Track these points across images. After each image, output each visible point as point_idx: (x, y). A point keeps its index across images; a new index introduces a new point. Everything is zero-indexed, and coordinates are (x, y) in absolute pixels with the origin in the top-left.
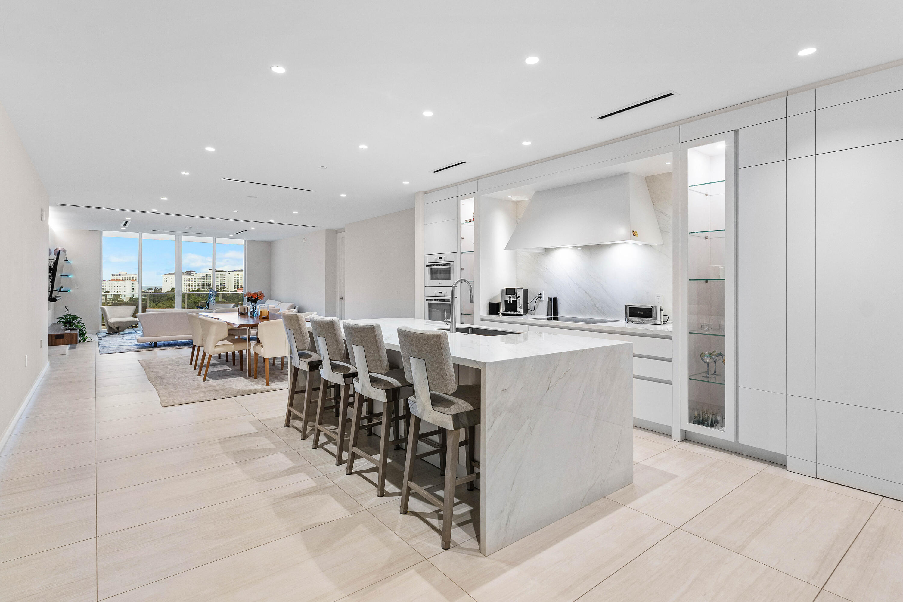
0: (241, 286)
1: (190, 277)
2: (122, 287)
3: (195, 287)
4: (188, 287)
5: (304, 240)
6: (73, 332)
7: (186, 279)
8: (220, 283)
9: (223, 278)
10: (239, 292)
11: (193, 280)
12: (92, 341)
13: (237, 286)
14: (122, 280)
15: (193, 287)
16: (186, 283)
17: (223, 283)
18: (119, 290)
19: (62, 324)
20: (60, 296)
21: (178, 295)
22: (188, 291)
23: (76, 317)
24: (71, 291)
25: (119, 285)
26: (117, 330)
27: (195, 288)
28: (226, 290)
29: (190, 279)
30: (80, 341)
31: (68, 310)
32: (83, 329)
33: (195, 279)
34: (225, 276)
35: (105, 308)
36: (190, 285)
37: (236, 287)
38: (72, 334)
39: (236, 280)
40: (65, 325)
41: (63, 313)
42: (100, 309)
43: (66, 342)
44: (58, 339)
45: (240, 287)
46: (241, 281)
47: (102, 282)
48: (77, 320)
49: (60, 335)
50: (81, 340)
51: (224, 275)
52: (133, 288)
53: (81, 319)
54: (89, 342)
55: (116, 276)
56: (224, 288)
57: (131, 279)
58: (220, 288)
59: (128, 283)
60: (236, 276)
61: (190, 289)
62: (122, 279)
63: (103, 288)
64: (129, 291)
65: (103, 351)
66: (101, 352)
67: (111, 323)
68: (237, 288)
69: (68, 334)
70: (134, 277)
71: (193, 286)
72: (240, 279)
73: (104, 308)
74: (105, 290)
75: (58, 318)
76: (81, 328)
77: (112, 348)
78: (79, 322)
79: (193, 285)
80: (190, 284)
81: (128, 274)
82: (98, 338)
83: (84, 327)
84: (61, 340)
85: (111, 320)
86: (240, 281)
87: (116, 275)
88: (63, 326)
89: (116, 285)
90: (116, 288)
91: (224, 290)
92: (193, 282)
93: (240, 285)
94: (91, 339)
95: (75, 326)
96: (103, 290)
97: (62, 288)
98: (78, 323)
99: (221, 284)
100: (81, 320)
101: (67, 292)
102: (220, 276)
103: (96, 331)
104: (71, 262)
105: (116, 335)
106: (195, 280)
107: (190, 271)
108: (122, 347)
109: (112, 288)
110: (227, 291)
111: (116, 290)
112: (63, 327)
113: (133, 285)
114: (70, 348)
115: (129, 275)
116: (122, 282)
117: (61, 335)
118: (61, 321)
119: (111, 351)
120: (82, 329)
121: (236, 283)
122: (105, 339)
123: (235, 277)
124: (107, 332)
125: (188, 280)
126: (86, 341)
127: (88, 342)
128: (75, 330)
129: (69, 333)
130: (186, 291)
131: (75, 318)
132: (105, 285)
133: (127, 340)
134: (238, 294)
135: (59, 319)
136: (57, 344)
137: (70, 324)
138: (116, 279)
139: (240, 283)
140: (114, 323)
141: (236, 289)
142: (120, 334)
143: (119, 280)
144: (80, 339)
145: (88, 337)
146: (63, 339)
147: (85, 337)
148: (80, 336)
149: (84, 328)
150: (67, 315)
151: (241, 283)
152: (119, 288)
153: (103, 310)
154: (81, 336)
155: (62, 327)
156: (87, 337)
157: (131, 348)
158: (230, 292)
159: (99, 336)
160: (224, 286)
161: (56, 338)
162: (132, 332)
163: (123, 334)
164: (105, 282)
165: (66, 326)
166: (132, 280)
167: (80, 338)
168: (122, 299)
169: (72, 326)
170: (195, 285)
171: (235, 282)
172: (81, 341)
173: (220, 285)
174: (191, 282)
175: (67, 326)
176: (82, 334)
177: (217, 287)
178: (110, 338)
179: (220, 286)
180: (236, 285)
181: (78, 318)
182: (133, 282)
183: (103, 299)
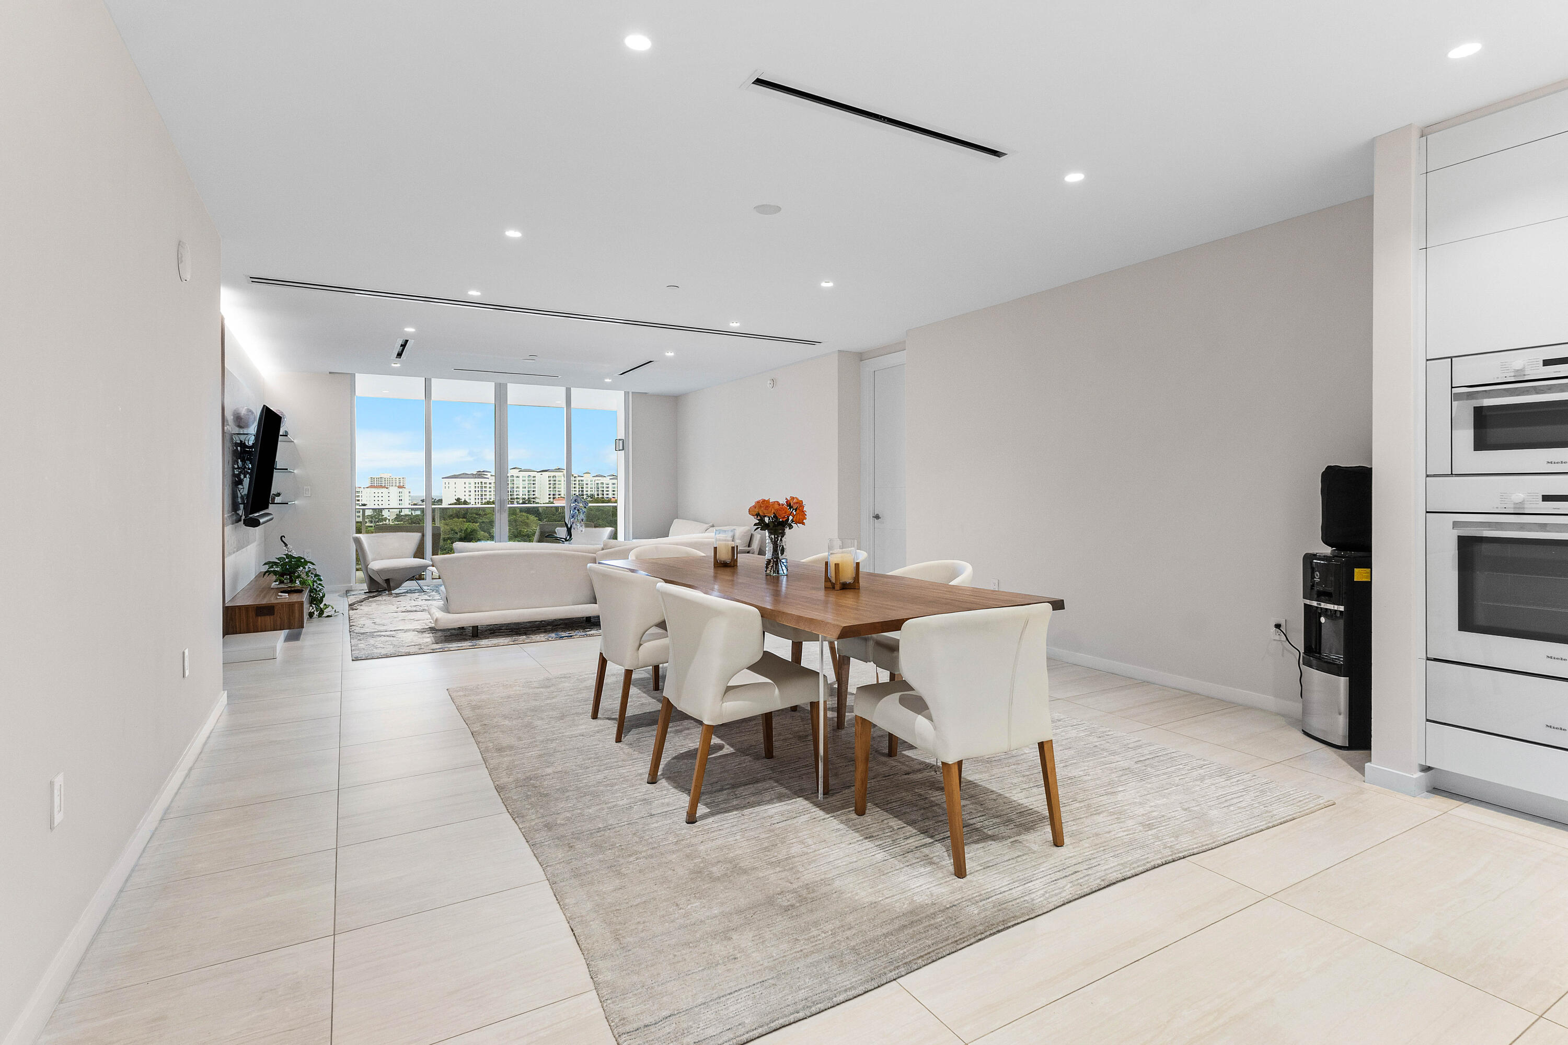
0: (559, 495)
1: (484, 480)
2: (385, 498)
3: (490, 497)
4: (480, 497)
5: (772, 383)
6: (295, 598)
7: (477, 483)
8: (527, 489)
9: (532, 482)
10: (557, 504)
11: (488, 485)
12: (336, 614)
13: (554, 495)
14: (384, 487)
15: (488, 497)
16: (477, 491)
17: (532, 490)
18: (380, 503)
19: (274, 578)
20: (272, 514)
21: (500, 511)
22: (480, 503)
23: (303, 560)
24: (296, 502)
25: (380, 495)
26: (385, 585)
27: (490, 499)
28: (537, 500)
29: (483, 484)
30: (311, 615)
31: (286, 545)
32: (318, 587)
33: (490, 483)
34: (534, 479)
35: (362, 537)
36: (484, 493)
37: (552, 496)
38: (291, 605)
39: (552, 486)
40: (280, 580)
41: (279, 552)
42: (352, 541)
43: (279, 622)
44: (260, 616)
45: (557, 496)
46: (559, 486)
47: (357, 490)
48: (305, 568)
49: (266, 607)
50: (313, 612)
51: (534, 477)
52: (400, 498)
53: (313, 564)
54: (331, 616)
55: (375, 481)
56: (533, 498)
57: (398, 485)
58: (527, 498)
59: (394, 490)
60: (552, 479)
61: (483, 499)
62: (384, 485)
63: (357, 499)
64: (394, 504)
65: (358, 650)
66: (356, 653)
67: (373, 570)
68: (554, 498)
69: (282, 604)
70: (402, 481)
71: (488, 495)
72: (557, 482)
73: (360, 538)
74: (360, 503)
75: (265, 564)
76: (313, 585)
77: (379, 639)
78: (309, 571)
79: (488, 493)
80: (483, 491)
81: (392, 477)
82: (350, 605)
83: (319, 582)
84: (268, 620)
85: (376, 565)
86: (557, 486)
87: (375, 479)
88: (275, 582)
89: (376, 495)
90: (376, 499)
91: (534, 502)
92: (488, 489)
93: (557, 493)
94: (334, 610)
95: (300, 582)
96: (357, 502)
97: (279, 496)
98: (307, 574)
99: (529, 492)
100: (314, 567)
101: (287, 503)
102: (527, 479)
103: (345, 586)
104: (295, 441)
105: (384, 598)
106: (490, 485)
107: (484, 472)
108: (401, 635)
109: (371, 499)
110: (538, 503)
111: (376, 503)
112: (277, 583)
113: (401, 494)
114: (288, 639)
115: (394, 479)
116: (384, 490)
117: (268, 606)
118: (272, 569)
119: (375, 651)
120: (315, 587)
121: (552, 489)
122: (362, 608)
123: (550, 480)
124: (366, 588)
125: (480, 485)
126: (325, 614)
127: (328, 616)
128: (300, 591)
129: (287, 601)
130: (477, 503)
131: (300, 562)
132: (360, 495)
133: (408, 611)
134: (557, 508)
135: (267, 567)
136: (259, 630)
137: (291, 577)
138: (376, 485)
139: (557, 490)
140: (379, 572)
141: (552, 500)
142: (391, 594)
143: (381, 487)
144: (313, 610)
145: (329, 605)
146: (272, 617)
147: (322, 606)
148: (311, 603)
149: (320, 584)
150: (285, 557)
151: (559, 490)
152: (380, 499)
153: (358, 542)
154: (314, 604)
155: (274, 585)
156: (325, 604)
157: (420, 641)
158: (543, 504)
159: (352, 599)
160: (534, 495)
161: (257, 615)
162: (416, 590)
163: (398, 595)
164: (360, 490)
165: (281, 582)
166: (399, 487)
167: (311, 608)
168: (384, 517)
169: (295, 581)
170: (490, 493)
171: (550, 488)
172: (315, 616)
173: (527, 493)
174: (484, 489)
175: (285, 581)
176: (316, 600)
177: (523, 497)
178: (374, 605)
179: (527, 495)
180: (552, 493)
181: (306, 562)
182: (401, 490)
183: (359, 517)
